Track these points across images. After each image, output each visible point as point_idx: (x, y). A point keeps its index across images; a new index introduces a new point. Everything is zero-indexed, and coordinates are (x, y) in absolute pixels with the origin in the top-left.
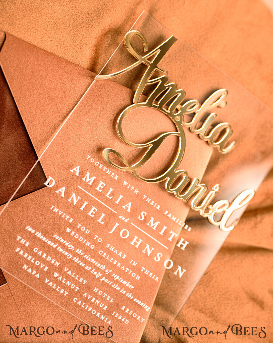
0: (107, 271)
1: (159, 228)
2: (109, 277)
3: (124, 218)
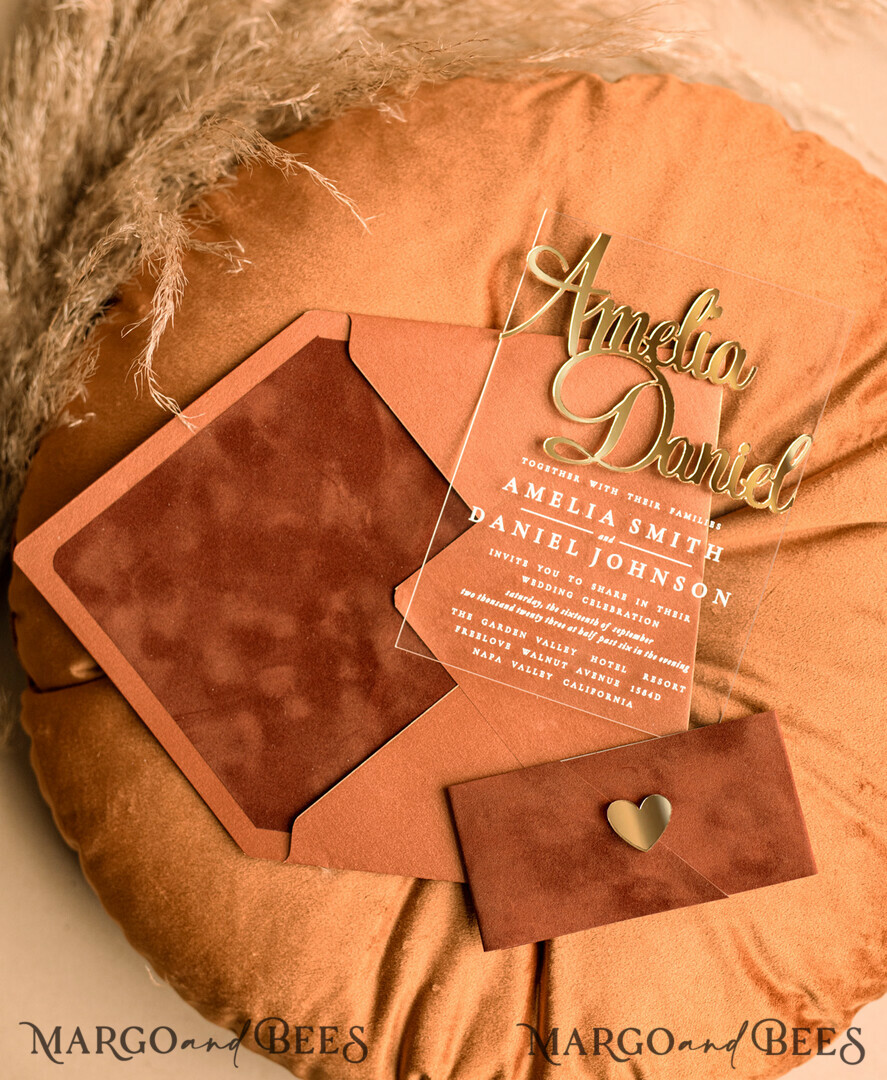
0: (603, 625)
2: (609, 634)
3: (606, 539)
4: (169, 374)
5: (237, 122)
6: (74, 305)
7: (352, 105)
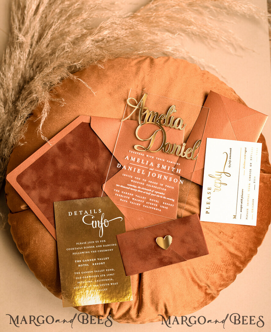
0: (152, 191)
1: (167, 168)
2: (154, 193)
3: (151, 169)
4: (46, 132)
5: (62, 69)
6: (22, 115)
7: (91, 65)
